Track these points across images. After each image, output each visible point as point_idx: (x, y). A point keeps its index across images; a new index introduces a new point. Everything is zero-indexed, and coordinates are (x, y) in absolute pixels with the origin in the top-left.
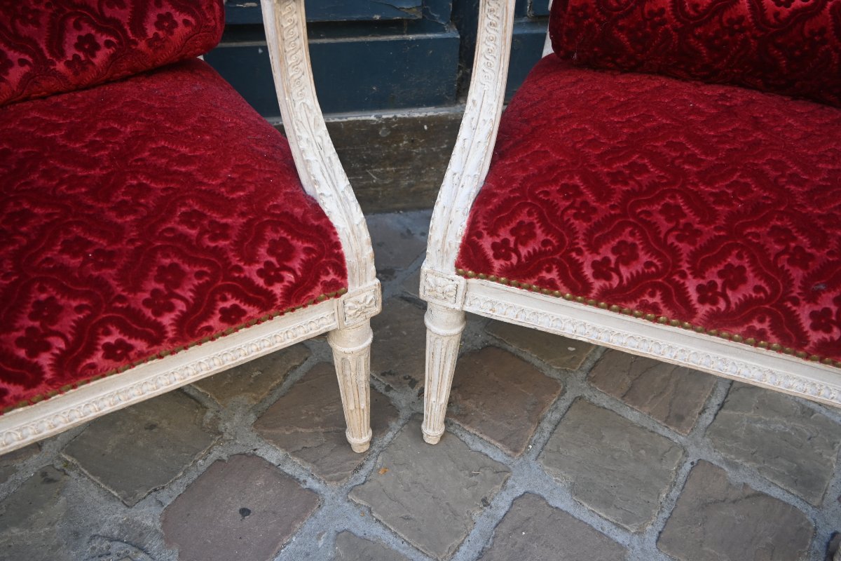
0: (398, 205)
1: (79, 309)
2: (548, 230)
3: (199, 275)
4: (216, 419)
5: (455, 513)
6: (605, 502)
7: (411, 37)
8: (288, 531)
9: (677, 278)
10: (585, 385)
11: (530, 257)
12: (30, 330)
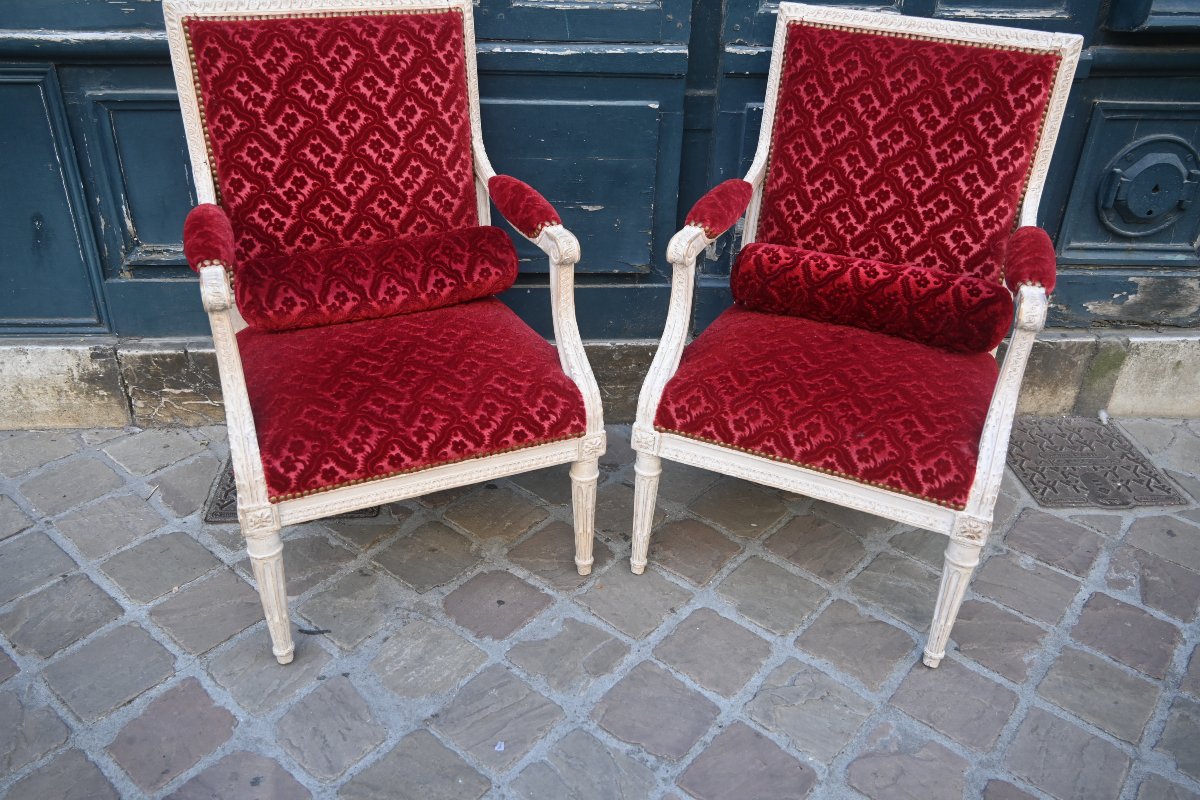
0: (625, 418)
1: (444, 420)
2: (708, 400)
3: (505, 410)
4: (479, 550)
5: (650, 615)
6: (761, 616)
7: (641, 286)
8: (531, 615)
9: (782, 430)
10: (760, 548)
11: (697, 417)
12: (420, 428)
